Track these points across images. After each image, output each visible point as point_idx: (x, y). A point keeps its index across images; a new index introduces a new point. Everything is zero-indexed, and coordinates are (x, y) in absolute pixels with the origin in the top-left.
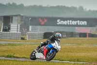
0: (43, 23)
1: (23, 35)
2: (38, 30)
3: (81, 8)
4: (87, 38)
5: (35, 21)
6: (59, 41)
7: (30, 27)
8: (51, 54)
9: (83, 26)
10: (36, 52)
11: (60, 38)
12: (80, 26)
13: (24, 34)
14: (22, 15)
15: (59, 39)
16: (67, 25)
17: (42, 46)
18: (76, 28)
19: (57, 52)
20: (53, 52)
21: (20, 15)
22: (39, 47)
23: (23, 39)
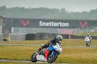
0: (25, 25)
1: (5, 37)
2: (21, 32)
3: (63, 10)
4: (70, 39)
5: (18, 23)
6: (60, 43)
7: (13, 28)
8: (52, 56)
9: (65, 27)
10: (36, 55)
11: (61, 40)
12: (62, 27)
13: (6, 35)
14: (4, 16)
15: (60, 42)
16: (49, 27)
17: (43, 49)
18: (59, 29)
19: (58, 54)
20: (55, 54)
21: (2, 17)
22: (40, 49)
23: (5, 40)
